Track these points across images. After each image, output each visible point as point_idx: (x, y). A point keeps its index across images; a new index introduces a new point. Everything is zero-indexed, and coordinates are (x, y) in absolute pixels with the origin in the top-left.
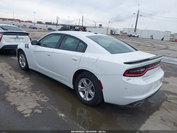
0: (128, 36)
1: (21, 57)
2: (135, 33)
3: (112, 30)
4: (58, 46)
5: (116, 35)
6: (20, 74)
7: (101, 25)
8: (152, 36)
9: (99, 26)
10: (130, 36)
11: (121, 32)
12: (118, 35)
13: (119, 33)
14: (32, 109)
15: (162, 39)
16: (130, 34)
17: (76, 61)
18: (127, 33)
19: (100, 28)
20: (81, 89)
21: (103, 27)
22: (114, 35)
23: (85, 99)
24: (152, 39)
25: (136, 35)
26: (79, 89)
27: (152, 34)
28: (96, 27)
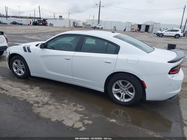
0: (92, 28)
1: (15, 64)
2: (99, 25)
3: (74, 22)
4: (79, 48)
5: (79, 27)
6: (23, 84)
7: (62, 16)
8: (115, 27)
9: (59, 17)
10: (94, 28)
11: (83, 23)
12: (81, 27)
13: (81, 25)
14: (79, 121)
15: (125, 30)
16: (94, 26)
17: (109, 64)
18: (90, 25)
19: (60, 19)
20: (115, 91)
21: (64, 19)
22: (76, 27)
23: (122, 101)
24: (116, 30)
25: (100, 27)
26: (113, 92)
27: (115, 26)
28: (56, 19)
